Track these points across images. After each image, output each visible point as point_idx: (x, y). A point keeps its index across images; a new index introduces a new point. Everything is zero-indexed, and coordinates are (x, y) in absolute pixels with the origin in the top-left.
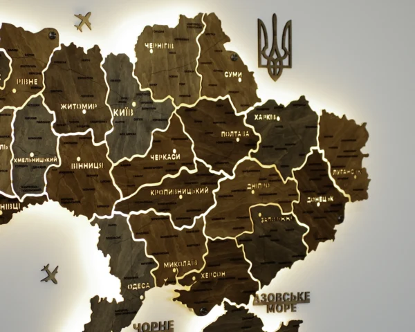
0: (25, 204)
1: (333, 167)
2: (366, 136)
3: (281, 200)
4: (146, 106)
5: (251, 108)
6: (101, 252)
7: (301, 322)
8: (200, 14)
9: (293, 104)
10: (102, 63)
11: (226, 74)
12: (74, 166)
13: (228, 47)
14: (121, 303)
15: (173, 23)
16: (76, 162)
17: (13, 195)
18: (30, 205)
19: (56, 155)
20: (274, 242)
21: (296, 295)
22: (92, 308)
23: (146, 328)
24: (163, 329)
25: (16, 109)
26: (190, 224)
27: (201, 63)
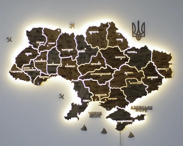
1: (157, 68)
2: (171, 58)
3: (137, 77)
4: (89, 49)
5: (126, 50)
6: (74, 90)
7: (145, 115)
8: (108, 22)
9: (142, 48)
10: (75, 37)
11: (117, 40)
12: (66, 66)
13: (117, 31)
14: (81, 105)
15: (98, 25)
17: (47, 74)
18: (52, 77)
19: (60, 63)
20: (135, 90)
21: (147, 107)
22: (72, 106)
23: (93, 113)
24: (98, 114)
25: (48, 51)
26: (104, 84)
27: (108, 36)
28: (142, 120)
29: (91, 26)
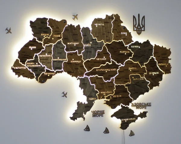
0: (56, 73)
1: (158, 63)
2: (170, 53)
3: (140, 73)
4: (95, 43)
5: (130, 44)
6: (80, 88)
7: (147, 112)
8: (113, 14)
9: (144, 43)
10: (81, 30)
11: (122, 33)
12: (72, 62)
13: (122, 24)
14: (87, 104)
15: (104, 17)
16: (72, 60)
17: (52, 70)
18: (58, 73)
19: (66, 58)
20: (138, 87)
21: (146, 104)
22: (77, 105)
23: (95, 112)
24: (101, 112)
25: (53, 44)
26: (109, 80)
27: (113, 30)
28: (145, 117)
29: (97, 18)
